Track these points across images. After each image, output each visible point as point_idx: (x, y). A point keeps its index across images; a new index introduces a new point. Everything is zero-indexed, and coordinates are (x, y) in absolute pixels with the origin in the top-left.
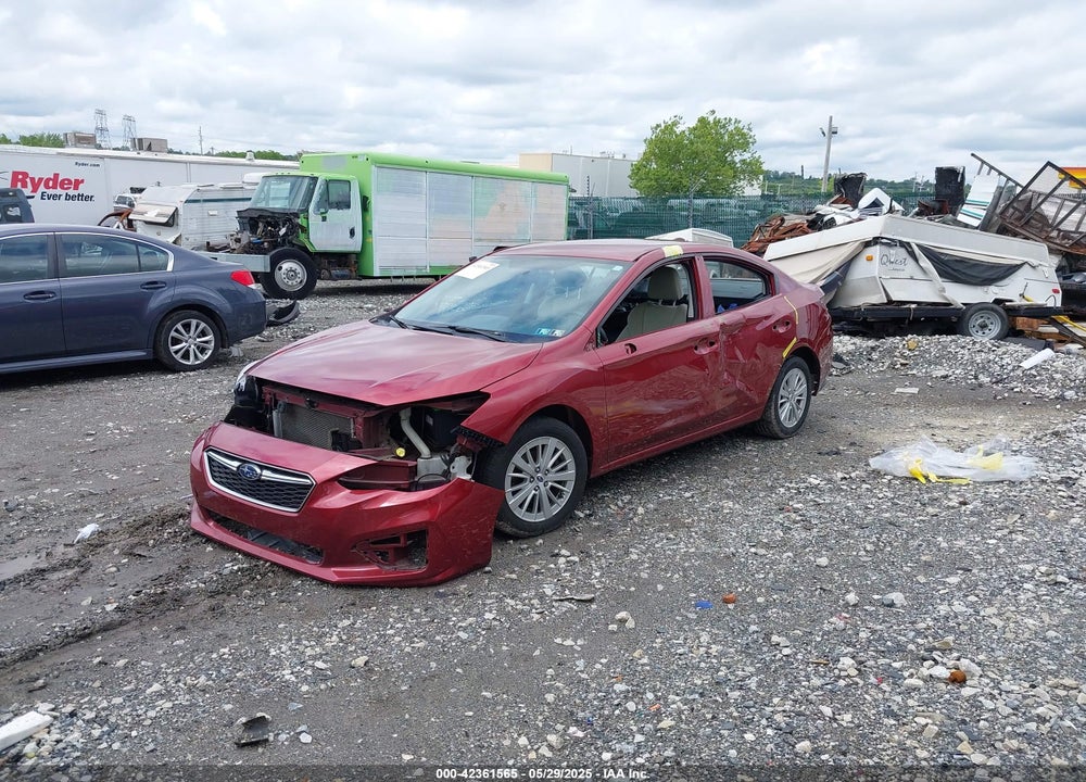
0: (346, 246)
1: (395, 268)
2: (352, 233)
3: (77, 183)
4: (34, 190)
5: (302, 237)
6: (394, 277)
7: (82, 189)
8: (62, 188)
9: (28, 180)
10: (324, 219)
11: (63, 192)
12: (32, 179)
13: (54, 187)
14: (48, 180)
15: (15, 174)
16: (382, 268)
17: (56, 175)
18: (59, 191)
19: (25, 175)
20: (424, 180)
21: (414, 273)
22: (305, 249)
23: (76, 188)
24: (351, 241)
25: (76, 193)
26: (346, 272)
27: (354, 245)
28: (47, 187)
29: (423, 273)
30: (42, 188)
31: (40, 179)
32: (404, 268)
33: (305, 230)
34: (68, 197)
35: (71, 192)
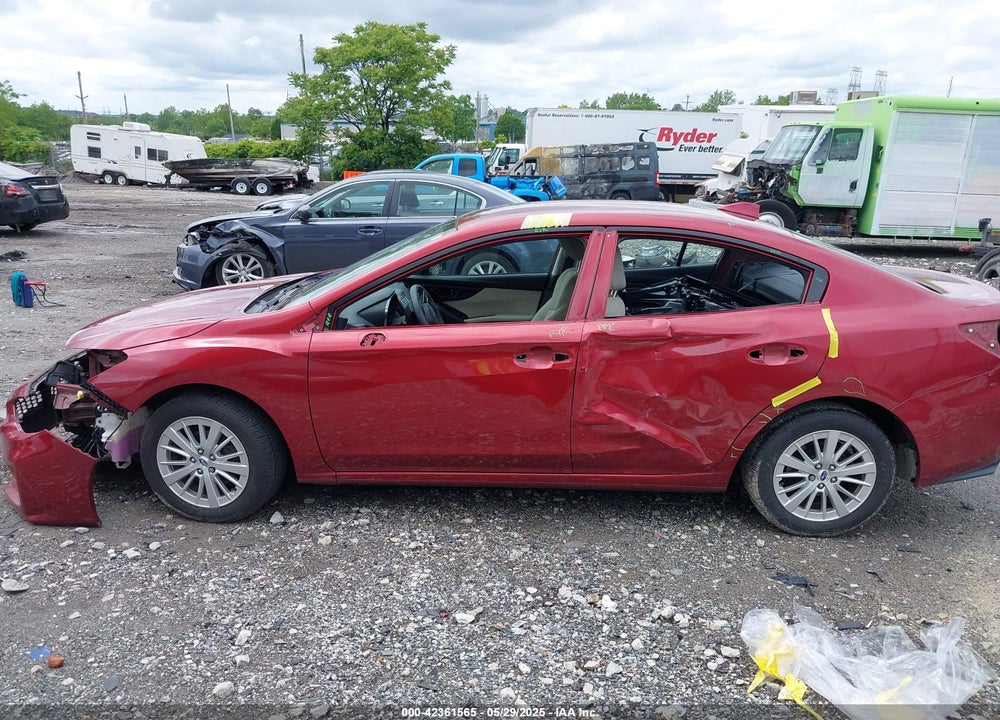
0: (844, 200)
1: (903, 227)
2: (853, 186)
3: (712, 136)
4: (675, 144)
5: (791, 189)
6: (898, 237)
7: (715, 142)
8: (698, 141)
9: (672, 135)
10: (820, 171)
11: (697, 145)
12: (675, 134)
13: (692, 140)
14: (688, 134)
15: (663, 130)
16: (882, 227)
17: (695, 130)
18: (695, 144)
19: (670, 130)
20: (967, 126)
21: (930, 234)
22: (792, 203)
23: (709, 141)
24: (851, 195)
25: (708, 145)
26: (838, 228)
27: (855, 200)
28: (686, 140)
29: (944, 234)
30: (681, 142)
31: (682, 134)
32: (916, 228)
33: (794, 182)
34: (701, 149)
35: (705, 145)
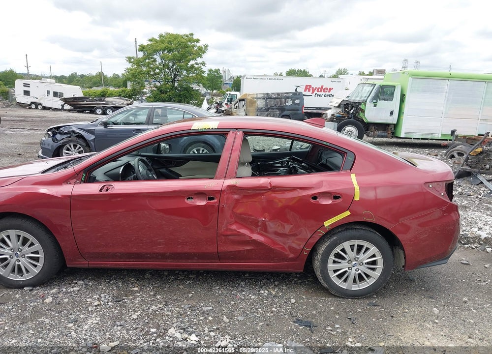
0: (387, 120)
1: (416, 133)
2: (392, 113)
3: (330, 89)
4: (313, 93)
5: (361, 114)
6: (414, 138)
7: (332, 92)
8: (324, 92)
9: (311, 88)
10: (375, 106)
11: (324, 93)
12: (313, 88)
13: (321, 91)
14: (319, 88)
15: (307, 86)
16: (406, 133)
17: (322, 86)
18: (322, 93)
19: (310, 86)
20: (446, 84)
21: (429, 137)
22: (362, 121)
23: (329, 92)
24: (391, 118)
25: (329, 94)
26: (385, 134)
27: (393, 120)
28: (318, 91)
29: (436, 137)
30: (316, 92)
31: (316, 88)
32: (422, 134)
33: (363, 111)
34: (326, 96)
35: (327, 93)
